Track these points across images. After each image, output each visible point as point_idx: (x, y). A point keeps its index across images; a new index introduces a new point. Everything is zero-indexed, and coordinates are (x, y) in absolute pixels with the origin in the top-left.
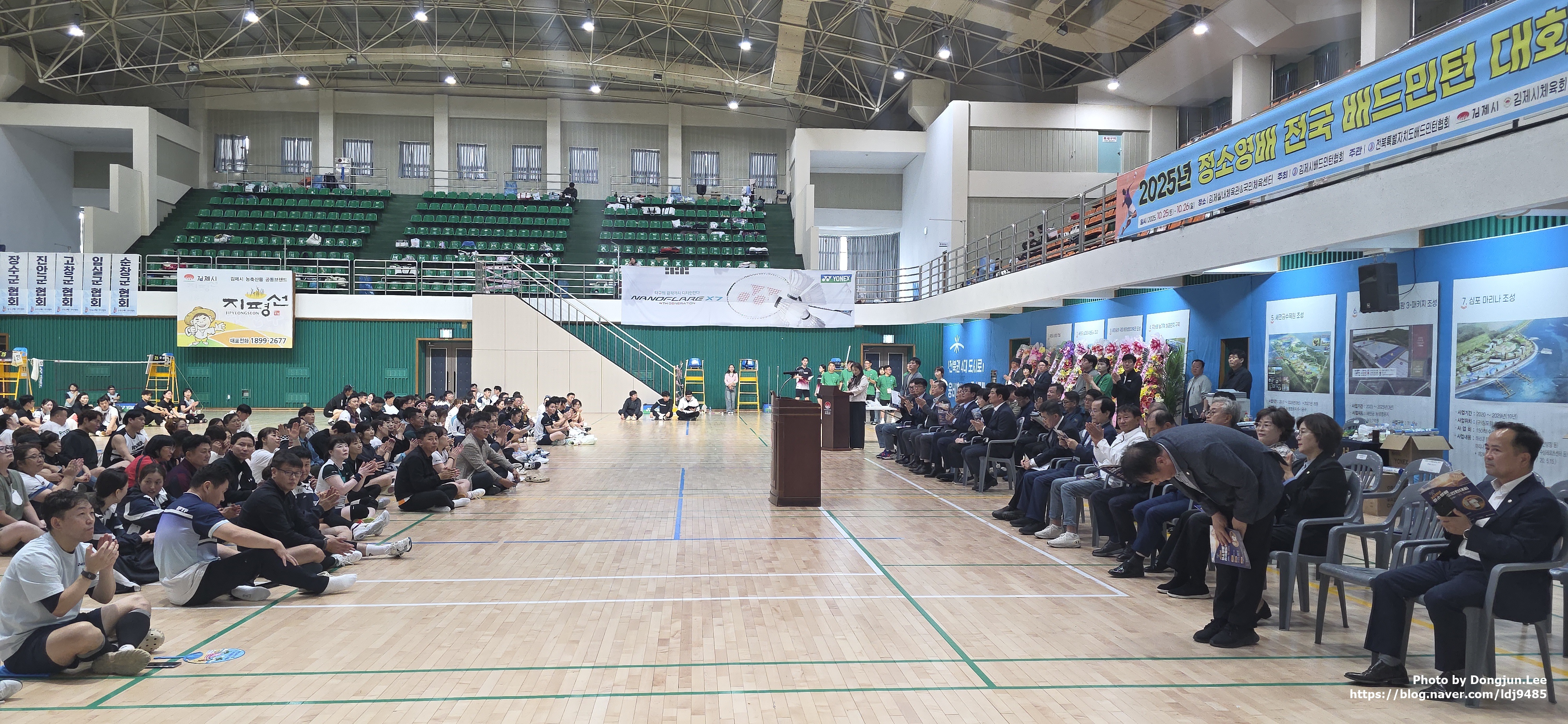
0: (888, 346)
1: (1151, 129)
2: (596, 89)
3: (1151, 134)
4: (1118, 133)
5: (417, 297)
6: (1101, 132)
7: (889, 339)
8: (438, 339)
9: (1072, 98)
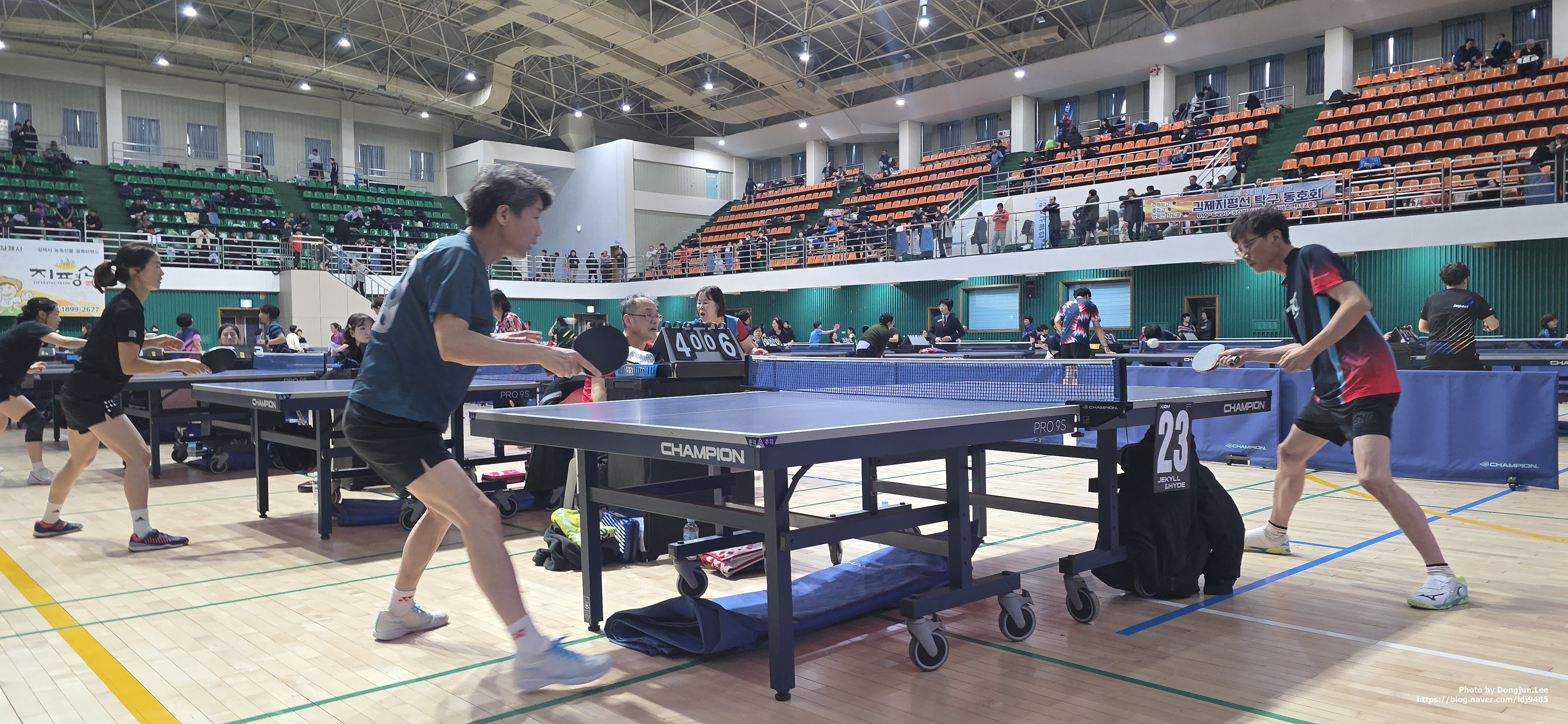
0: (590, 315)
1: (734, 171)
2: (305, 87)
3: (734, 175)
4: (716, 172)
5: (219, 270)
6: (708, 171)
7: (591, 309)
8: (239, 308)
9: (689, 145)
